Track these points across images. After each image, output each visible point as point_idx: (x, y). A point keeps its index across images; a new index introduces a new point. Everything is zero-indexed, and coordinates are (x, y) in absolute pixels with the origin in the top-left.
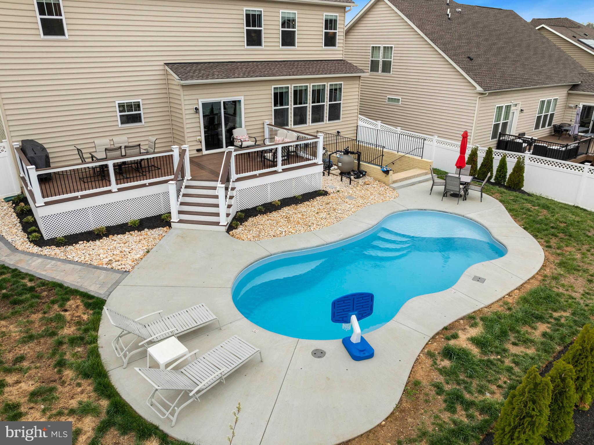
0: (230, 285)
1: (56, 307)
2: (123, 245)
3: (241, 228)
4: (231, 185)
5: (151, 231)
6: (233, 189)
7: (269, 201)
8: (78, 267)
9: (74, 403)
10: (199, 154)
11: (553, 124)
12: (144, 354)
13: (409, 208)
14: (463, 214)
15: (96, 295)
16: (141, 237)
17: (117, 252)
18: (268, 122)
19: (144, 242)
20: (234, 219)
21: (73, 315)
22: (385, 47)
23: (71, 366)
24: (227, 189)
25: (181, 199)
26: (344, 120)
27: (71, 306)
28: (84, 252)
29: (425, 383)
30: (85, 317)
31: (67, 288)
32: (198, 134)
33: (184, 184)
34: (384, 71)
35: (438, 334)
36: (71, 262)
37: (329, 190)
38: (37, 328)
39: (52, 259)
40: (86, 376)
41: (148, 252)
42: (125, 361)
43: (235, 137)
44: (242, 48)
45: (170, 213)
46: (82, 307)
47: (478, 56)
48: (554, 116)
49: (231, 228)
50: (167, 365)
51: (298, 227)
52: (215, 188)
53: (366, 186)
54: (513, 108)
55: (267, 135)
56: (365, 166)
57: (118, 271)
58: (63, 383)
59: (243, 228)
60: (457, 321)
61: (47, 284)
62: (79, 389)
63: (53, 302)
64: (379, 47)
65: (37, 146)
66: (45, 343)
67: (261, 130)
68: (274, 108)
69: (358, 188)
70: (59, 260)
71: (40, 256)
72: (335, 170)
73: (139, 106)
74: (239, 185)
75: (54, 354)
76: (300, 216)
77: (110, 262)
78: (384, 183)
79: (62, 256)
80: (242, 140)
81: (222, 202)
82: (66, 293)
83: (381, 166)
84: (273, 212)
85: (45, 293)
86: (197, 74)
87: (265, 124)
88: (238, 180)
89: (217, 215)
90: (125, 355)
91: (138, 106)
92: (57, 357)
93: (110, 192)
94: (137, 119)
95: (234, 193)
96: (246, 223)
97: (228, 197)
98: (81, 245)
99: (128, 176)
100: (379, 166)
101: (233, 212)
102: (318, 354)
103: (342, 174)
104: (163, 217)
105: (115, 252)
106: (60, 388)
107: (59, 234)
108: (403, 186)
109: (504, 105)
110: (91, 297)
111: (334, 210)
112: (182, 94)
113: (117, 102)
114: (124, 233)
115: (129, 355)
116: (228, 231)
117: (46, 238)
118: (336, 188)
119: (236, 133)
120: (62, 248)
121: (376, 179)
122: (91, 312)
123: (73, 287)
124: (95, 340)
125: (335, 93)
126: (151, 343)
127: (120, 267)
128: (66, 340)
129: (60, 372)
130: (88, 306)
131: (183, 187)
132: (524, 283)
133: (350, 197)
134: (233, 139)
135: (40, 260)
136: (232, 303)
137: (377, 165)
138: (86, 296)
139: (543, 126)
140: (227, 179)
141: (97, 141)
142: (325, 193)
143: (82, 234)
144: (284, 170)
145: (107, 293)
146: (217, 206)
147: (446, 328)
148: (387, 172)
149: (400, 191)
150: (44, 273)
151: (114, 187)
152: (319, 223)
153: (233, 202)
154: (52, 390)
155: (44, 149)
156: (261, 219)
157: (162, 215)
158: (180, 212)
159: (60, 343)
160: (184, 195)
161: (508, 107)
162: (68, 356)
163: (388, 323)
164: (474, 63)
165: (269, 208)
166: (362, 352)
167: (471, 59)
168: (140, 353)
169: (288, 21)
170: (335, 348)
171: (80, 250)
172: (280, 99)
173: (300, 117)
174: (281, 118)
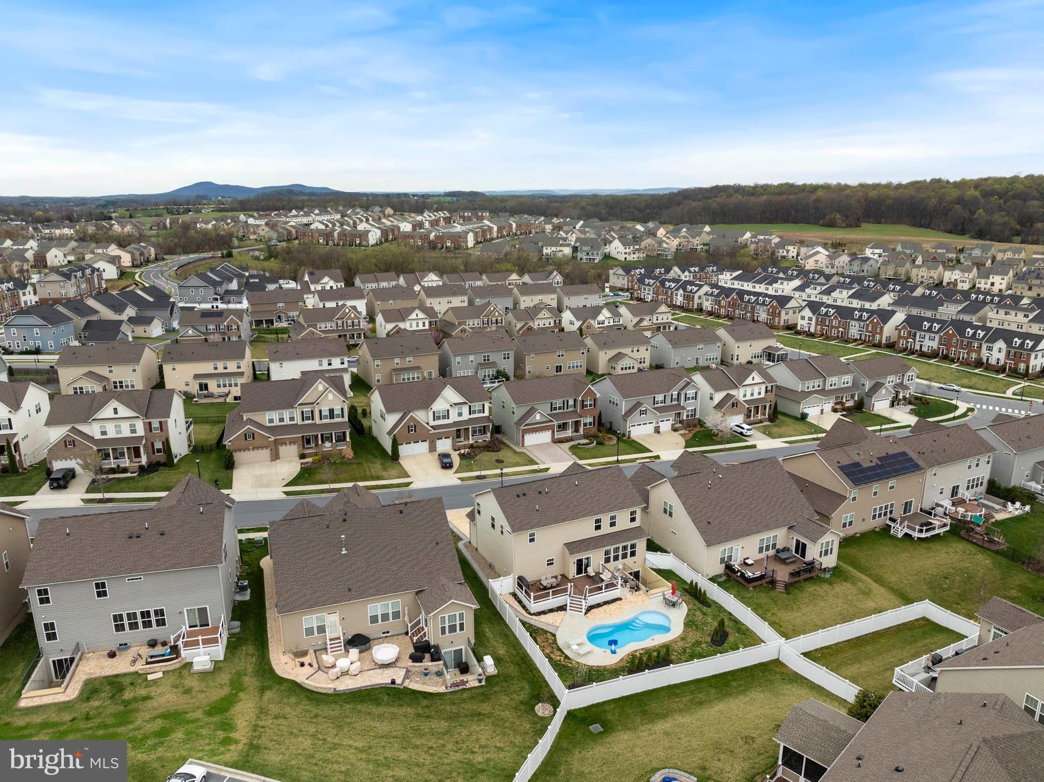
0: (586, 633)
1: (545, 635)
2: (554, 617)
5: (561, 612)
6: (587, 599)
7: (599, 603)
8: (545, 624)
10: (574, 577)
13: (649, 610)
14: (667, 614)
16: (559, 614)
17: (554, 619)
18: (602, 563)
19: (560, 616)
20: (587, 609)
21: (549, 637)
22: (670, 504)
24: (585, 599)
25: (570, 601)
26: (637, 557)
27: (548, 635)
29: (624, 659)
32: (574, 570)
34: (669, 515)
36: (542, 622)
37: (623, 597)
38: (544, 640)
39: (536, 620)
40: (560, 651)
41: (562, 620)
43: (588, 571)
44: (593, 532)
45: (567, 606)
47: (716, 519)
48: (777, 544)
49: (586, 613)
52: (581, 598)
53: (639, 596)
54: (735, 548)
55: (601, 571)
56: (641, 586)
57: (555, 625)
59: (590, 614)
61: (540, 629)
62: (558, 653)
65: (525, 579)
66: (547, 643)
68: (604, 557)
69: (635, 597)
70: (539, 621)
72: (628, 585)
74: (589, 598)
76: (609, 610)
77: (553, 623)
78: (646, 595)
79: (538, 619)
80: (590, 572)
81: (583, 603)
82: (546, 632)
83: (647, 587)
84: (600, 608)
86: (575, 550)
87: (600, 564)
88: (589, 596)
89: (582, 608)
90: (565, 647)
91: (553, 560)
92: (551, 646)
93: (550, 599)
94: (552, 564)
95: (588, 601)
96: (591, 612)
97: (586, 602)
98: (542, 616)
100: (645, 585)
101: (587, 607)
102: (605, 651)
103: (630, 589)
104: (564, 607)
106: (554, 652)
107: (535, 612)
108: (653, 597)
109: (727, 547)
110: (552, 633)
111: (622, 608)
112: (570, 557)
113: (547, 559)
114: (553, 612)
116: (585, 615)
117: (531, 612)
118: (625, 596)
119: (589, 569)
120: (537, 617)
121: (643, 593)
122: (553, 637)
123: (546, 630)
124: (557, 643)
125: (633, 546)
126: (570, 645)
129: (553, 649)
130: (552, 635)
131: (571, 597)
133: (630, 602)
135: (532, 619)
136: (587, 638)
139: (767, 550)
140: (585, 596)
142: (620, 599)
143: (541, 612)
144: (605, 592)
145: (555, 632)
146: (582, 605)
148: (647, 590)
149: (652, 600)
150: (537, 625)
151: (551, 597)
152: (615, 614)
153: (587, 604)
155: (527, 581)
156: (596, 610)
158: (570, 606)
159: (550, 644)
160: (572, 600)
161: (732, 548)
162: (553, 646)
164: (710, 526)
165: (599, 605)
166: (614, 652)
167: (709, 523)
168: (569, 647)
169: (613, 518)
170: (609, 651)
171: (543, 618)
172: (607, 553)
173: (616, 558)
174: (607, 560)
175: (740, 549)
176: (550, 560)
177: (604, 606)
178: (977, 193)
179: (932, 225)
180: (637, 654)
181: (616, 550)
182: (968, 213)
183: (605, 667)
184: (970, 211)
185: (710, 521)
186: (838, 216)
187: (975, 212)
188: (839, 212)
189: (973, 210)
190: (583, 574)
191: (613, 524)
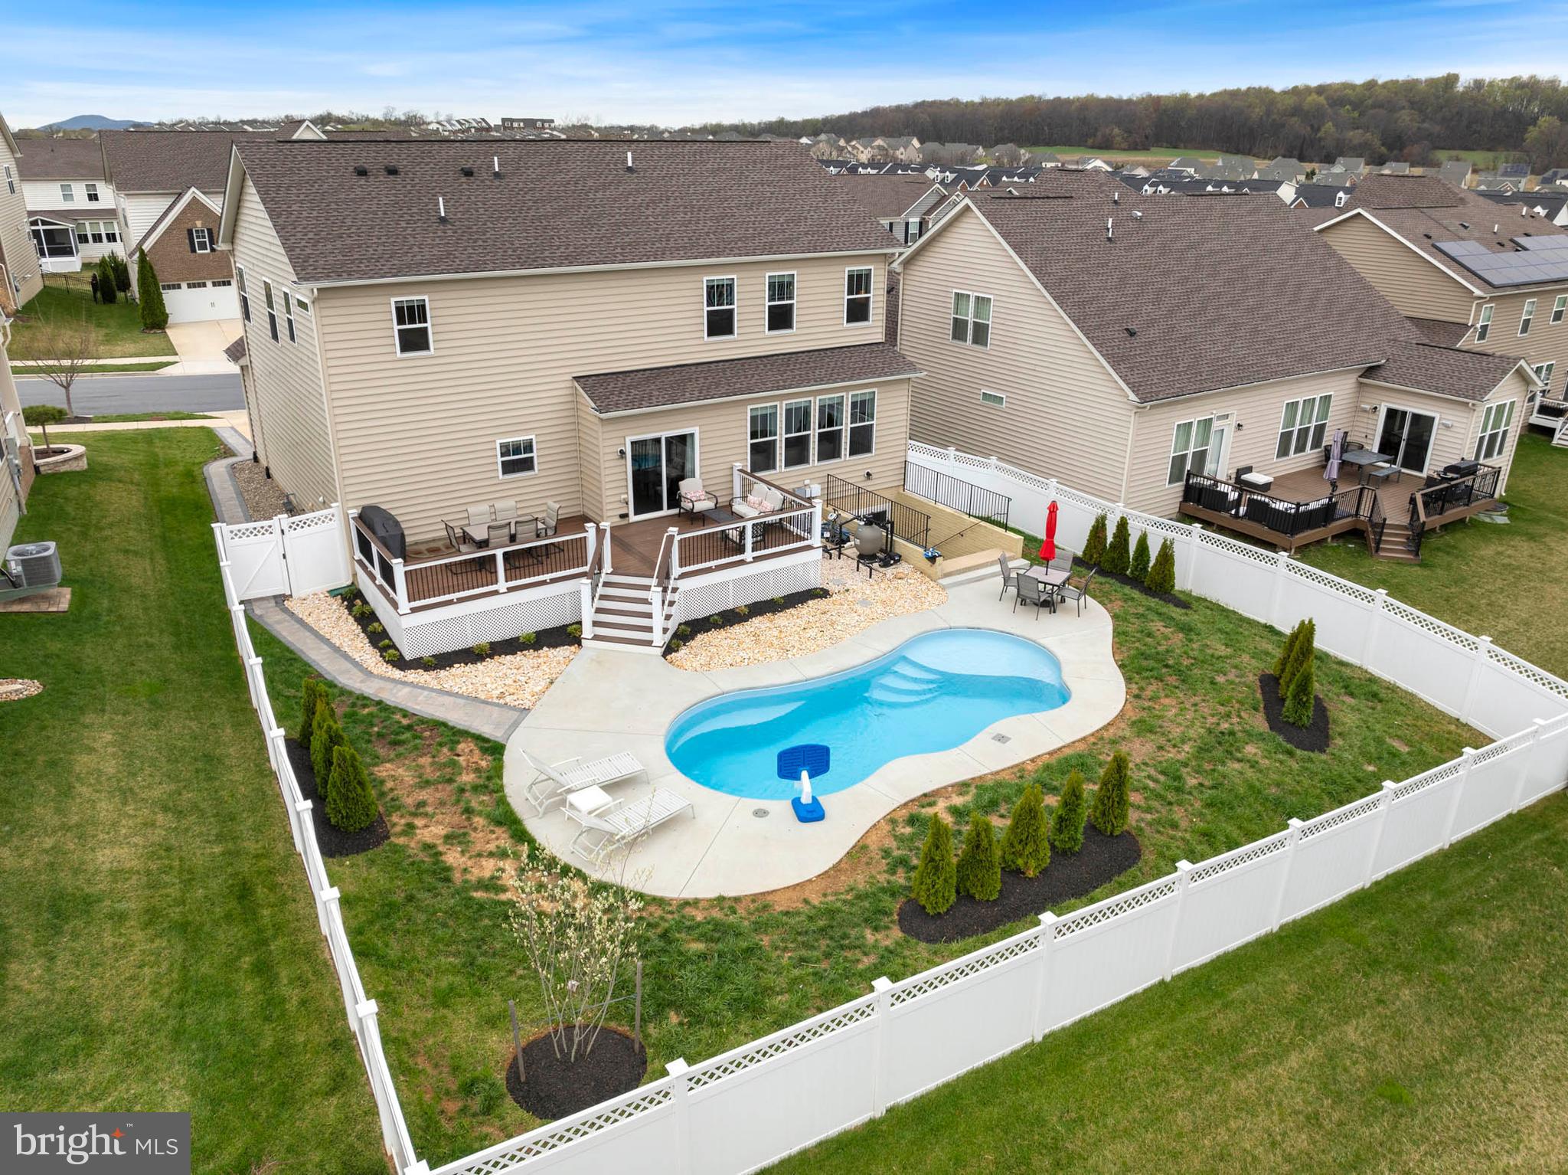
0: (663, 731)
1: (445, 750)
2: (515, 671)
3: (683, 652)
4: (672, 584)
5: (552, 650)
6: (675, 590)
7: (731, 607)
8: (461, 701)
9: (492, 847)
10: (624, 522)
11: (1324, 444)
12: (563, 802)
13: (952, 625)
14: (1034, 638)
15: (492, 738)
16: (540, 660)
17: (509, 681)
18: (738, 465)
19: (544, 667)
20: (675, 636)
21: (468, 761)
22: (978, 298)
23: (480, 814)
24: (665, 590)
25: (598, 604)
26: (878, 452)
27: (463, 750)
28: (464, 679)
29: (873, 847)
30: (484, 764)
31: (453, 728)
32: (624, 490)
33: (602, 580)
34: (975, 341)
35: (912, 801)
36: (449, 693)
37: (831, 587)
38: (430, 774)
39: (423, 688)
40: (499, 823)
41: (552, 683)
42: (541, 810)
43: (683, 494)
44: (701, 342)
45: (580, 623)
46: (477, 751)
47: (1152, 323)
48: (1327, 429)
49: (669, 650)
50: (590, 813)
51: (772, 652)
52: (647, 588)
53: (896, 582)
54: (1216, 425)
55: (737, 492)
56: (901, 545)
57: (514, 708)
58: (475, 829)
59: (687, 651)
60: (945, 788)
61: (427, 722)
62: (494, 836)
63: (441, 745)
64: (968, 296)
65: (389, 519)
66: (444, 790)
67: (729, 479)
68: (750, 442)
69: (883, 586)
70: (432, 690)
71: (405, 683)
72: (850, 549)
73: (531, 446)
74: (685, 585)
75: (458, 801)
76: (776, 633)
77: (502, 695)
78: (929, 577)
79: (434, 684)
80: (694, 499)
81: (656, 609)
82: (454, 734)
83: (926, 548)
84: (736, 626)
85: (427, 734)
86: (624, 396)
87: (735, 469)
88: (683, 576)
89: (649, 629)
90: (540, 805)
91: (529, 447)
92: (462, 804)
93: (496, 593)
94: (527, 465)
95: (676, 597)
96: (692, 643)
97: (667, 603)
98: (458, 669)
99: (517, 564)
100: (922, 546)
101: (672, 625)
102: (760, 813)
103: (861, 557)
104: (569, 629)
105: (507, 682)
106: (473, 834)
107: (426, 652)
108: (961, 583)
109: (1195, 420)
110: (486, 740)
111: (832, 625)
112: (600, 430)
113: (499, 442)
114: (514, 653)
115: (546, 803)
116: (664, 655)
117: (408, 658)
118: (844, 584)
119: (685, 487)
120: (433, 673)
121: (916, 569)
122: (490, 758)
123: (461, 727)
124: (501, 788)
125: (863, 409)
126: (570, 791)
127: (516, 703)
128: (468, 787)
129: (468, 819)
130: (485, 751)
131: (600, 585)
132: (1064, 747)
133: (865, 602)
134: (680, 496)
135: (407, 690)
136: (665, 756)
137: (919, 545)
138: (479, 739)
139: (1300, 449)
140: (666, 575)
141: (472, 509)
142: (823, 594)
143: (455, 653)
144: (756, 559)
145: (506, 736)
146: (649, 616)
147: (925, 795)
148: (932, 559)
149: (951, 592)
150: (418, 707)
151: (502, 585)
152: (803, 647)
153: (673, 610)
154: (465, 834)
155: (397, 524)
156: (715, 637)
157: (567, 626)
158: (595, 624)
159: (462, 790)
160: (603, 597)
161: (1207, 424)
162: (474, 804)
163: (854, 787)
164: (1136, 341)
165: (730, 618)
166: (810, 813)
167: (1132, 334)
168: (558, 801)
169: (781, 289)
170: (781, 809)
171: (458, 677)
172: (761, 426)
173: (797, 452)
174: (762, 456)
175: (1229, 432)
176: (517, 449)
177: (756, 621)
178: (1322, 99)
179: (1255, 150)
180: (940, 809)
181: (799, 418)
182: (1309, 129)
183: (761, 902)
184: (1312, 126)
185: (1133, 327)
186: (1116, 131)
187: (1319, 129)
188: (1119, 124)
189: (1316, 126)
190: (665, 512)
191: (780, 318)
